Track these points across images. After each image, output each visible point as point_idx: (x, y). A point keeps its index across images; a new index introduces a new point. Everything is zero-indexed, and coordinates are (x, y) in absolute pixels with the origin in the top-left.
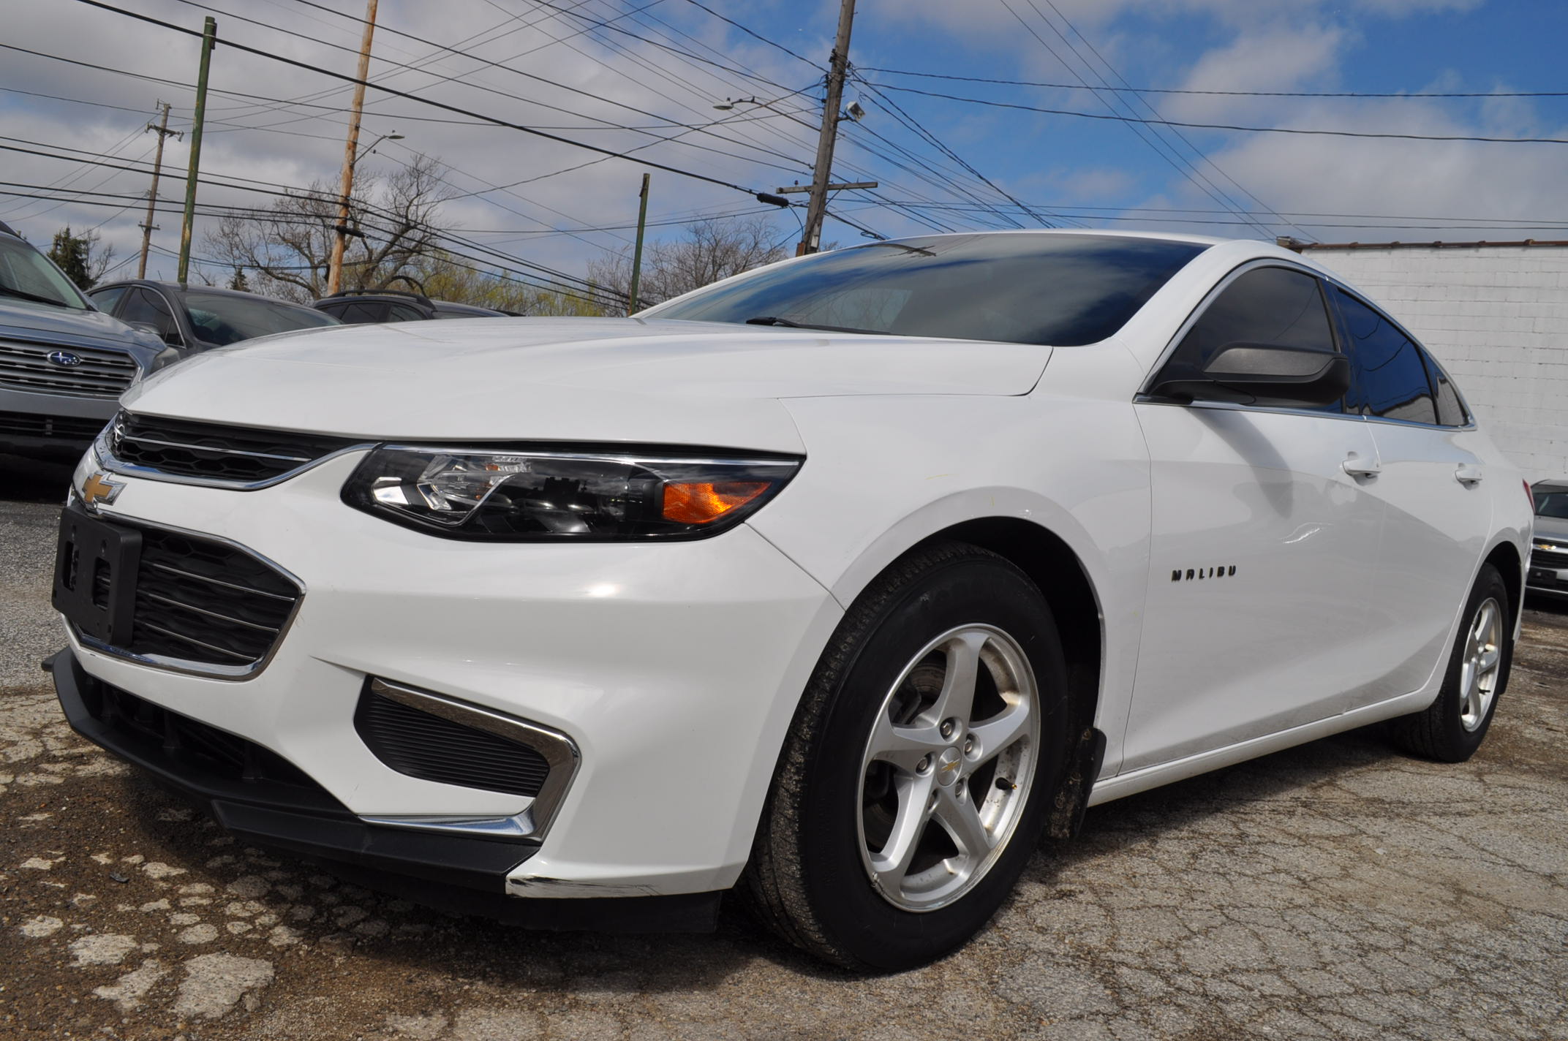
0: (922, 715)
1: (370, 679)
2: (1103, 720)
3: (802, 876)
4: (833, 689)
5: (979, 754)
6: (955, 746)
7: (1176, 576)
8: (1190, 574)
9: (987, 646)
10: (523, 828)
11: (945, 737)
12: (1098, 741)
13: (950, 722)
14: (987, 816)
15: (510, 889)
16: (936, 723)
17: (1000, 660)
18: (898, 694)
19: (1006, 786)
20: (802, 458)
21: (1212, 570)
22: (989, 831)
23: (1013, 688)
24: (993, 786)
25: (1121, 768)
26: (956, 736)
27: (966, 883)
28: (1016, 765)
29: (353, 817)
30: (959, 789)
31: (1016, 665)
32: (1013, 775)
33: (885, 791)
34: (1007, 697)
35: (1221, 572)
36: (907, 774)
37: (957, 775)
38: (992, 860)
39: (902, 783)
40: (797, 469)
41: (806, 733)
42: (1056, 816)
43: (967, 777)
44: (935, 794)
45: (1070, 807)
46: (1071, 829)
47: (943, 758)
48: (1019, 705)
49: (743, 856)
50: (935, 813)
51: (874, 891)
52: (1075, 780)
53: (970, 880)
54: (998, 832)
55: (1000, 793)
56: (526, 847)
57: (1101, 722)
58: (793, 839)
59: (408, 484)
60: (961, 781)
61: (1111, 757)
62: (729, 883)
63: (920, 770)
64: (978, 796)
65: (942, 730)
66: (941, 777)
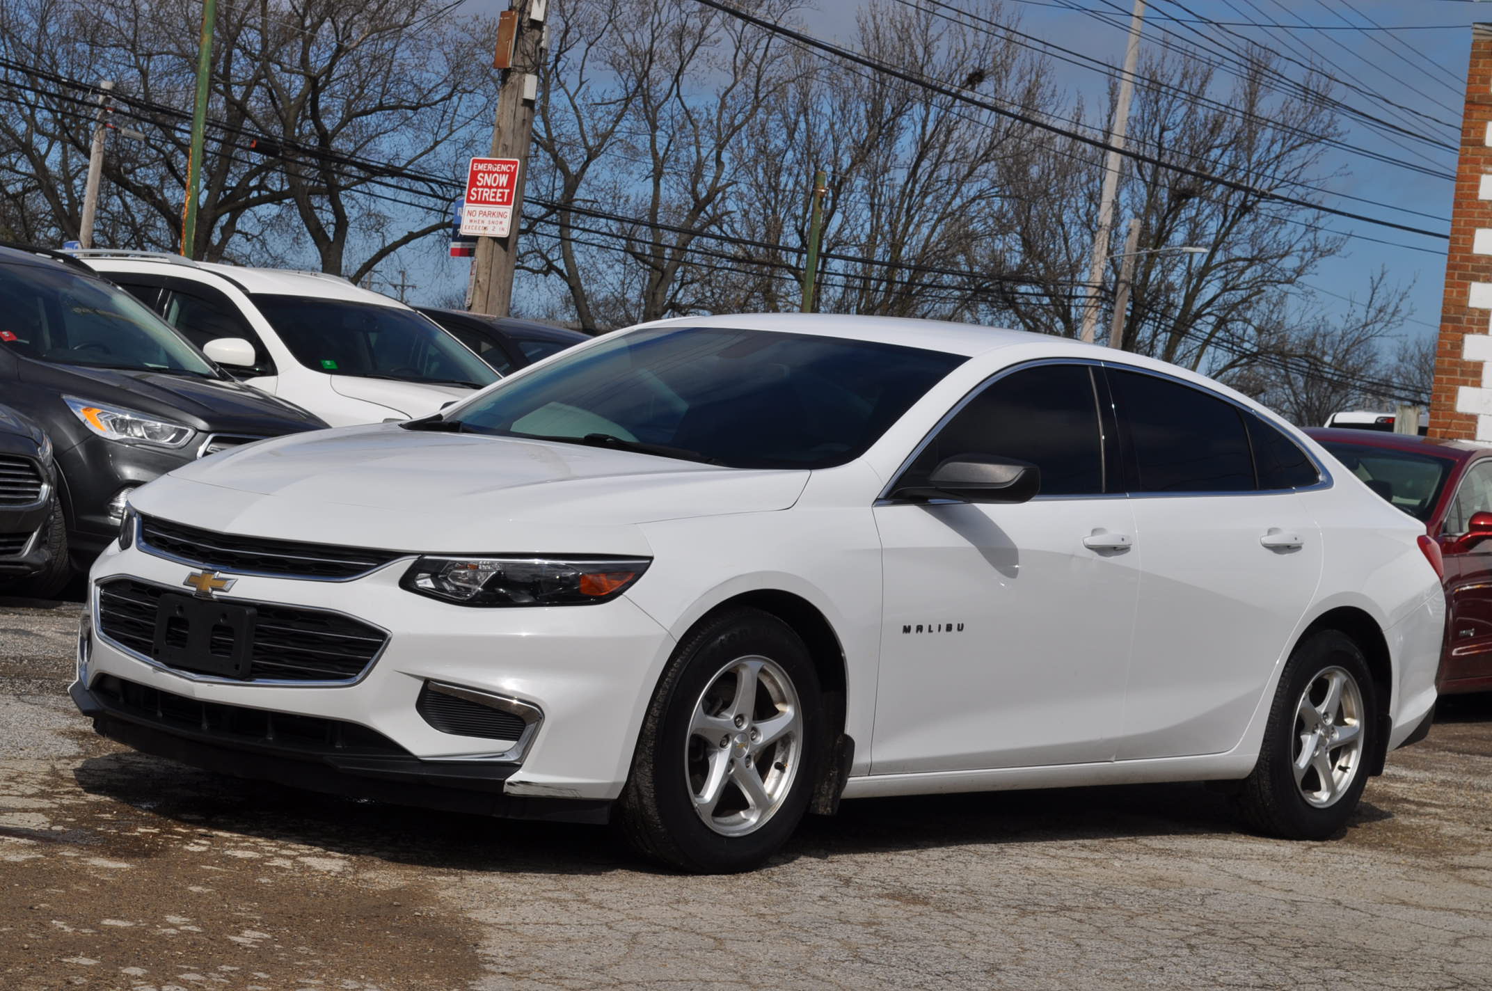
0: (723, 713)
1: (427, 681)
2: (852, 728)
3: (655, 796)
4: (670, 688)
5: (761, 740)
6: (743, 733)
7: (907, 630)
8: (920, 628)
9: (763, 671)
10: (511, 758)
11: (738, 727)
12: (849, 744)
13: (740, 717)
14: (768, 786)
15: (506, 788)
16: (732, 717)
17: (774, 681)
18: (706, 697)
19: (781, 767)
20: (651, 558)
21: (940, 626)
22: (771, 796)
23: (784, 701)
24: (773, 767)
25: (870, 769)
26: (745, 726)
27: (755, 825)
28: (787, 754)
29: (415, 758)
30: (747, 763)
31: (784, 684)
32: (785, 760)
33: (701, 757)
34: (779, 707)
35: (949, 628)
36: (715, 747)
37: (747, 751)
38: (772, 813)
39: (713, 753)
40: (648, 566)
41: (656, 712)
42: (822, 799)
43: (753, 755)
44: (731, 762)
45: (831, 792)
46: (832, 807)
47: (736, 739)
48: (788, 711)
49: (624, 779)
50: (732, 775)
51: (696, 813)
52: (834, 773)
53: (757, 823)
54: (776, 796)
55: (777, 772)
56: (513, 767)
57: (849, 730)
58: (649, 774)
59: (434, 577)
60: (749, 757)
61: (861, 758)
62: (615, 795)
63: (722, 746)
64: (763, 771)
65: (735, 722)
66: (736, 751)
